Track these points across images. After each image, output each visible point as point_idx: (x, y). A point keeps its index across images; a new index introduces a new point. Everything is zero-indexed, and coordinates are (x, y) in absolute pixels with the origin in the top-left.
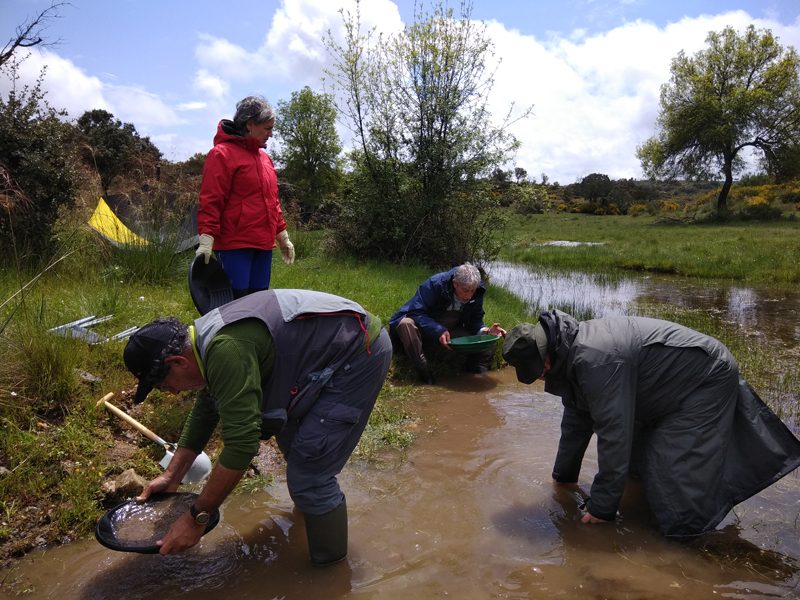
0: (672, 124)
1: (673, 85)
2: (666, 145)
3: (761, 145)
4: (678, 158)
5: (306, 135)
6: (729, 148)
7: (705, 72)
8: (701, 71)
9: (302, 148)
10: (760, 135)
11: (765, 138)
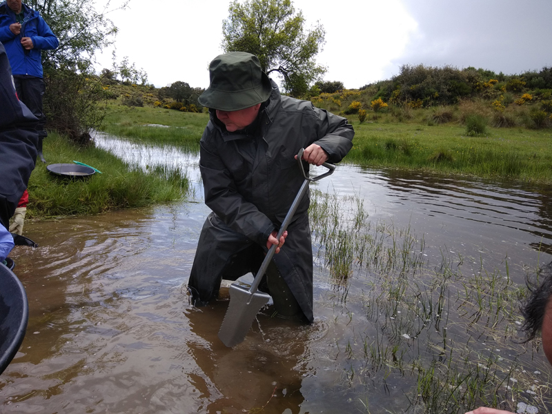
0: (230, 49)
1: (230, 21)
3: (282, 71)
8: (248, 15)
10: (282, 64)
11: (285, 67)
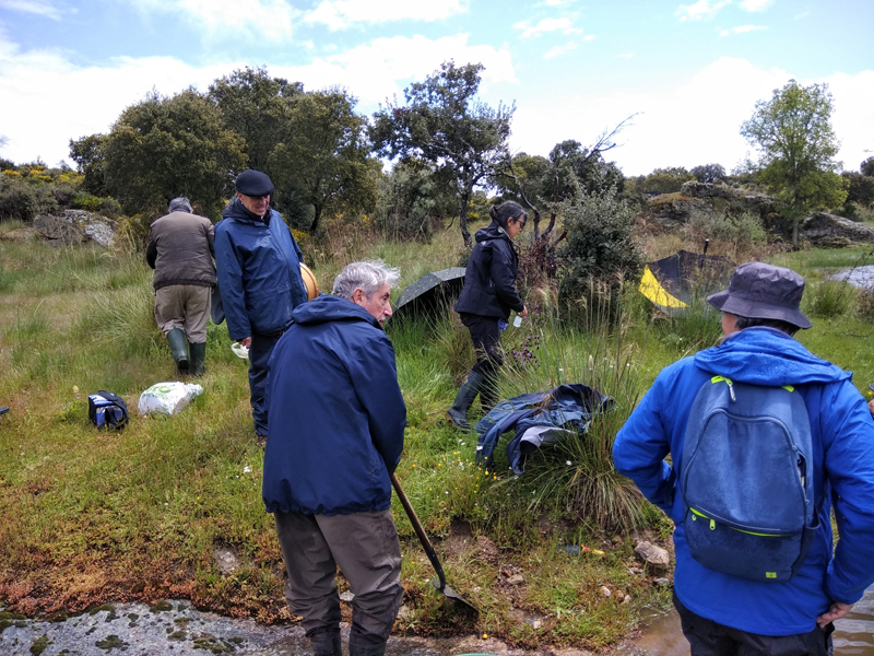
5: (790, 137)
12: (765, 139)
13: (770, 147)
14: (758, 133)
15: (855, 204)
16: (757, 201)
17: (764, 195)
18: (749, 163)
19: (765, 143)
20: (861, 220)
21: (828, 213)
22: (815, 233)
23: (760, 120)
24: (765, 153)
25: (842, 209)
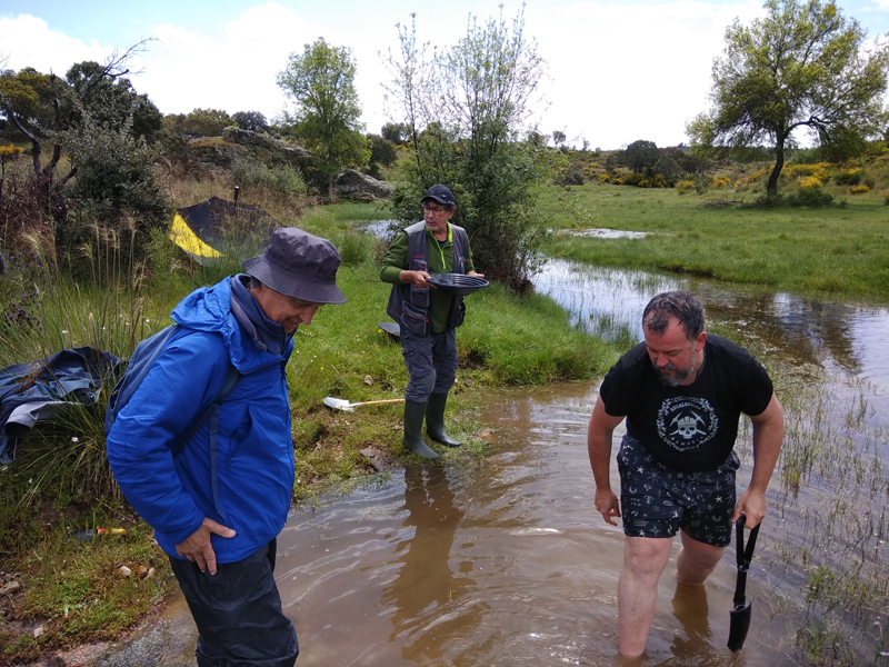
0: (723, 99)
1: (725, 57)
2: (716, 122)
3: (815, 124)
4: (728, 135)
5: (322, 94)
6: (781, 127)
7: (760, 42)
8: (757, 41)
9: (318, 108)
10: (815, 113)
11: (820, 117)
12: (300, 92)
13: (305, 102)
14: (294, 86)
15: (378, 164)
16: (295, 154)
17: (302, 149)
18: (287, 116)
19: (300, 96)
20: (383, 179)
21: (358, 171)
22: (347, 188)
23: (294, 73)
24: (301, 107)
25: (368, 167)
